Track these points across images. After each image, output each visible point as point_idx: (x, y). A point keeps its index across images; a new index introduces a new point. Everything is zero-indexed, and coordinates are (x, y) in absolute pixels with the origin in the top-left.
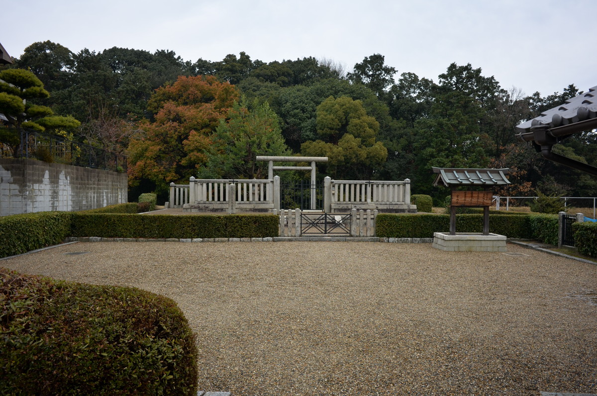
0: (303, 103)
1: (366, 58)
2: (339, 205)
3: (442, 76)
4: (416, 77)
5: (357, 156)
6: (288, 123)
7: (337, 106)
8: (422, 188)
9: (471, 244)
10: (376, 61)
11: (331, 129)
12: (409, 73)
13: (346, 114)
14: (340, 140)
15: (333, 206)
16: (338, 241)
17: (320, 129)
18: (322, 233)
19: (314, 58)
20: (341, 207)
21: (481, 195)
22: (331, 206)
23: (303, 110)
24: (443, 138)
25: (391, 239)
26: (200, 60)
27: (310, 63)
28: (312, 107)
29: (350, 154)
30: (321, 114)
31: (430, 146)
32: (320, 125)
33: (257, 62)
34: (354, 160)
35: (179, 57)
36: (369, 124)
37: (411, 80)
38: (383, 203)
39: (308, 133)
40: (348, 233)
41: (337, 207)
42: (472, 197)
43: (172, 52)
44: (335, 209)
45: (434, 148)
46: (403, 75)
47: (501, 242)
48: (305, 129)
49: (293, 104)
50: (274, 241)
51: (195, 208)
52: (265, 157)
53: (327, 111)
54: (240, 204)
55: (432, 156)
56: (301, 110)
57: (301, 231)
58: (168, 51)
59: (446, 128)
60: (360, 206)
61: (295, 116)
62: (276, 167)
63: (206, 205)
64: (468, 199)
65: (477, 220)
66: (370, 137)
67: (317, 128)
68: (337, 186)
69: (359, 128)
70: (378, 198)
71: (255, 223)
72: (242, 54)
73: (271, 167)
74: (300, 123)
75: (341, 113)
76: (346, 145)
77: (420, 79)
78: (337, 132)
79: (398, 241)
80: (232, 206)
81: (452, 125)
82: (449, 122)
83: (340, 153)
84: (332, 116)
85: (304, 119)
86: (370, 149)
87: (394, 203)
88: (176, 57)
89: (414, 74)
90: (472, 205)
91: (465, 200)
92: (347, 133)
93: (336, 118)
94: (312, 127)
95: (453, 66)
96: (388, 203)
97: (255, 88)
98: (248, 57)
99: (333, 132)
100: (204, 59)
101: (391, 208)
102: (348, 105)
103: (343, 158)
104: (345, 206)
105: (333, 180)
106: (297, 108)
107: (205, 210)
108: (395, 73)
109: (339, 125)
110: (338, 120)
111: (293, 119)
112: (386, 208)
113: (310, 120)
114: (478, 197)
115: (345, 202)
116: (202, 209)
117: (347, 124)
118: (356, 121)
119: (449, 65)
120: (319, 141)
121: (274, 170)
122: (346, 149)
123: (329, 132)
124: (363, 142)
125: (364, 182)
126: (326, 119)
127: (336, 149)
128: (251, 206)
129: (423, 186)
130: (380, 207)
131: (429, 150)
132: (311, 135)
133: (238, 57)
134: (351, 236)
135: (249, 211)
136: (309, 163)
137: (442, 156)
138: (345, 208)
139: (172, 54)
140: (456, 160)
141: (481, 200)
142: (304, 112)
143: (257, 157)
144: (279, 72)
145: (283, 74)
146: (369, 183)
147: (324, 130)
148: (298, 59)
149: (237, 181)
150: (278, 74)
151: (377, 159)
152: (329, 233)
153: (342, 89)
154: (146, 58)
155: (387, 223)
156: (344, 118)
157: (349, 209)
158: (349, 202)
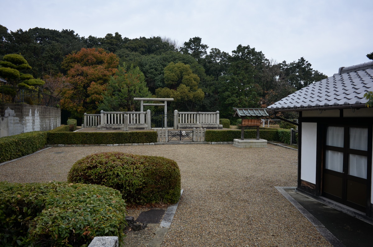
0: (156, 65)
1: (191, 39)
3: (234, 52)
4: (219, 51)
5: (188, 96)
6: (147, 77)
7: (176, 68)
8: (223, 114)
9: (251, 144)
10: (197, 40)
11: (173, 81)
12: (215, 49)
13: (181, 72)
14: (178, 88)
15: (179, 126)
16: (187, 144)
17: (167, 81)
18: (179, 140)
19: (160, 37)
20: (183, 126)
21: (256, 121)
22: (178, 126)
23: (156, 70)
25: (213, 143)
26: (90, 37)
27: (157, 40)
28: (161, 68)
29: (184, 95)
30: (167, 73)
31: (227, 91)
32: (166, 79)
33: (126, 38)
34: (186, 99)
35: (77, 34)
36: (194, 79)
37: (216, 53)
38: (205, 124)
39: (159, 83)
40: (191, 140)
41: (181, 126)
42: (251, 122)
44: (180, 127)
45: (229, 92)
46: (212, 49)
47: (265, 143)
48: (158, 81)
49: (150, 66)
50: (155, 144)
51: (104, 128)
52: (139, 98)
53: (170, 71)
54: (129, 125)
55: (229, 96)
56: (155, 69)
57: (168, 139)
58: (70, 30)
59: (236, 81)
60: (193, 125)
61: (151, 73)
62: (145, 104)
63: (111, 126)
64: (250, 123)
65: (254, 133)
66: (195, 86)
67: (165, 80)
68: (181, 115)
69: (189, 81)
70: (203, 121)
71: (145, 136)
72: (117, 34)
73: (142, 104)
74: (154, 77)
75: (178, 72)
76: (181, 91)
77: (221, 52)
78: (176, 83)
79: (216, 143)
80: (126, 126)
81: (239, 79)
82: (238, 78)
83: (178, 95)
84: (173, 74)
85: (157, 75)
86: (195, 93)
87: (211, 124)
88: (75, 34)
89: (218, 49)
90: (252, 125)
91: (248, 123)
92: (182, 83)
93: (175, 75)
94: (161, 79)
95: (240, 46)
96: (208, 124)
97: (126, 55)
98: (120, 36)
99: (174, 83)
100: (92, 36)
101: (210, 126)
102: (182, 68)
103: (180, 98)
104: (186, 126)
105: (179, 112)
106: (152, 69)
107: (110, 128)
108: (207, 48)
109: (177, 79)
110: (177, 76)
111: (150, 75)
112: (207, 126)
113: (160, 76)
114: (254, 122)
115: (185, 124)
116: (108, 128)
117: (182, 78)
118: (187, 77)
119: (238, 46)
120: (166, 88)
121: (144, 106)
122: (181, 93)
123: (171, 83)
124: (191, 88)
125: (195, 113)
126: (170, 76)
127: (176, 93)
128: (135, 126)
129: (224, 113)
130: (204, 126)
131: (227, 93)
132: (161, 84)
133: (114, 35)
134: (193, 141)
135: (134, 129)
136: (163, 102)
137: (234, 97)
138: (186, 127)
139: (72, 32)
140: (242, 99)
141: (255, 123)
142: (156, 71)
143: (134, 98)
144: (140, 45)
145: (142, 47)
146: (198, 113)
147: (169, 82)
148: (151, 38)
150: (139, 47)
151: (199, 98)
152: (182, 140)
153: (178, 57)
154: (57, 35)
155: (211, 135)
156: (180, 75)
157: (188, 127)
158: (188, 124)
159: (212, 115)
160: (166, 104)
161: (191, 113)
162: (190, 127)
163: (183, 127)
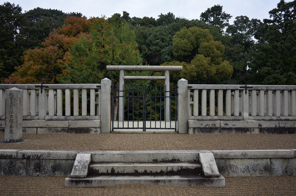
0: (163, 35)
1: (208, 9)
2: (201, 122)
3: (272, 12)
4: (247, 18)
5: (207, 72)
6: (150, 50)
7: (189, 33)
11: (185, 51)
12: (241, 16)
13: (197, 39)
14: (193, 60)
15: (192, 123)
17: (176, 52)
19: (172, 13)
20: (204, 124)
22: (188, 123)
23: (163, 40)
24: (278, 59)
27: (169, 16)
28: (170, 38)
29: (201, 70)
30: (176, 40)
31: (265, 65)
32: (175, 49)
33: (135, 18)
34: (205, 76)
35: (84, 17)
36: (216, 47)
38: (268, 118)
39: (166, 56)
41: (198, 125)
43: (80, 13)
44: (194, 129)
46: (237, 18)
48: (164, 54)
49: (155, 36)
52: (116, 67)
53: (181, 38)
54: (51, 120)
56: (161, 40)
58: (77, 13)
60: (234, 123)
61: (156, 44)
62: (127, 77)
66: (218, 57)
67: (173, 51)
68: (196, 94)
69: (208, 49)
70: (260, 110)
72: (125, 13)
73: (122, 77)
74: (160, 50)
75: (192, 38)
76: (198, 63)
77: (250, 19)
78: (190, 53)
81: (285, 47)
82: (283, 45)
83: (193, 69)
84: (185, 41)
85: (164, 47)
86: (219, 66)
87: (283, 118)
92: (198, 53)
93: (189, 42)
94: (169, 52)
96: (274, 118)
98: (128, 14)
99: (186, 54)
101: (282, 125)
102: (198, 32)
103: (195, 74)
104: (210, 124)
105: (190, 85)
106: (158, 39)
108: (230, 18)
109: (191, 48)
110: (191, 44)
111: (155, 47)
112: (273, 126)
113: (168, 47)
115: (209, 118)
117: (198, 47)
118: (206, 44)
119: (279, 2)
120: (175, 61)
122: (198, 66)
123: (183, 53)
124: (212, 61)
126: (181, 43)
127: (189, 66)
128: (65, 124)
130: (265, 125)
132: (169, 58)
133: (122, 15)
135: (61, 131)
137: (277, 73)
138: (211, 126)
142: (163, 42)
143: (107, 66)
146: (246, 88)
147: (179, 53)
148: (161, 14)
149: (47, 87)
151: (225, 75)
153: (193, 24)
156: (195, 42)
157: (217, 128)
158: (216, 117)
159: (286, 93)
160: (167, 77)
161: (224, 86)
162: (224, 129)
163: (202, 126)
